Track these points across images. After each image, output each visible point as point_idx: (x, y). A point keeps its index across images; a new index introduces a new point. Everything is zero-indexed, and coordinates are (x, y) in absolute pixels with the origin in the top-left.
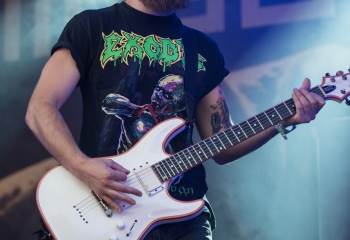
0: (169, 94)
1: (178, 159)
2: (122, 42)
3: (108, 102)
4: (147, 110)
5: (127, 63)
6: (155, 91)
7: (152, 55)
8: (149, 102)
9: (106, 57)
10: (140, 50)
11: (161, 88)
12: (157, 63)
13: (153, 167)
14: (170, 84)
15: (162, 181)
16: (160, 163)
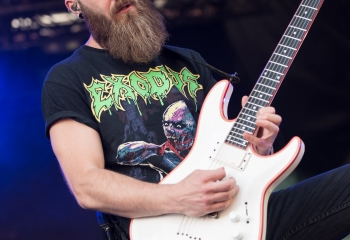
0: (180, 123)
1: (244, 117)
2: (107, 88)
3: (122, 155)
4: (168, 149)
5: (122, 109)
6: (165, 128)
7: (143, 93)
8: (165, 140)
9: (97, 109)
10: (130, 91)
11: (169, 122)
12: (152, 99)
13: (226, 141)
14: (176, 114)
15: (245, 148)
16: (231, 133)
